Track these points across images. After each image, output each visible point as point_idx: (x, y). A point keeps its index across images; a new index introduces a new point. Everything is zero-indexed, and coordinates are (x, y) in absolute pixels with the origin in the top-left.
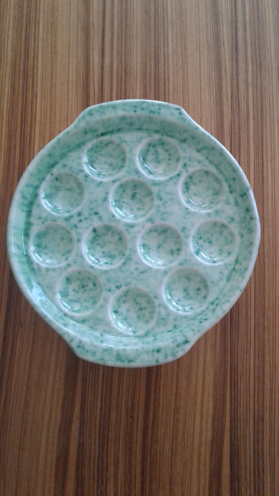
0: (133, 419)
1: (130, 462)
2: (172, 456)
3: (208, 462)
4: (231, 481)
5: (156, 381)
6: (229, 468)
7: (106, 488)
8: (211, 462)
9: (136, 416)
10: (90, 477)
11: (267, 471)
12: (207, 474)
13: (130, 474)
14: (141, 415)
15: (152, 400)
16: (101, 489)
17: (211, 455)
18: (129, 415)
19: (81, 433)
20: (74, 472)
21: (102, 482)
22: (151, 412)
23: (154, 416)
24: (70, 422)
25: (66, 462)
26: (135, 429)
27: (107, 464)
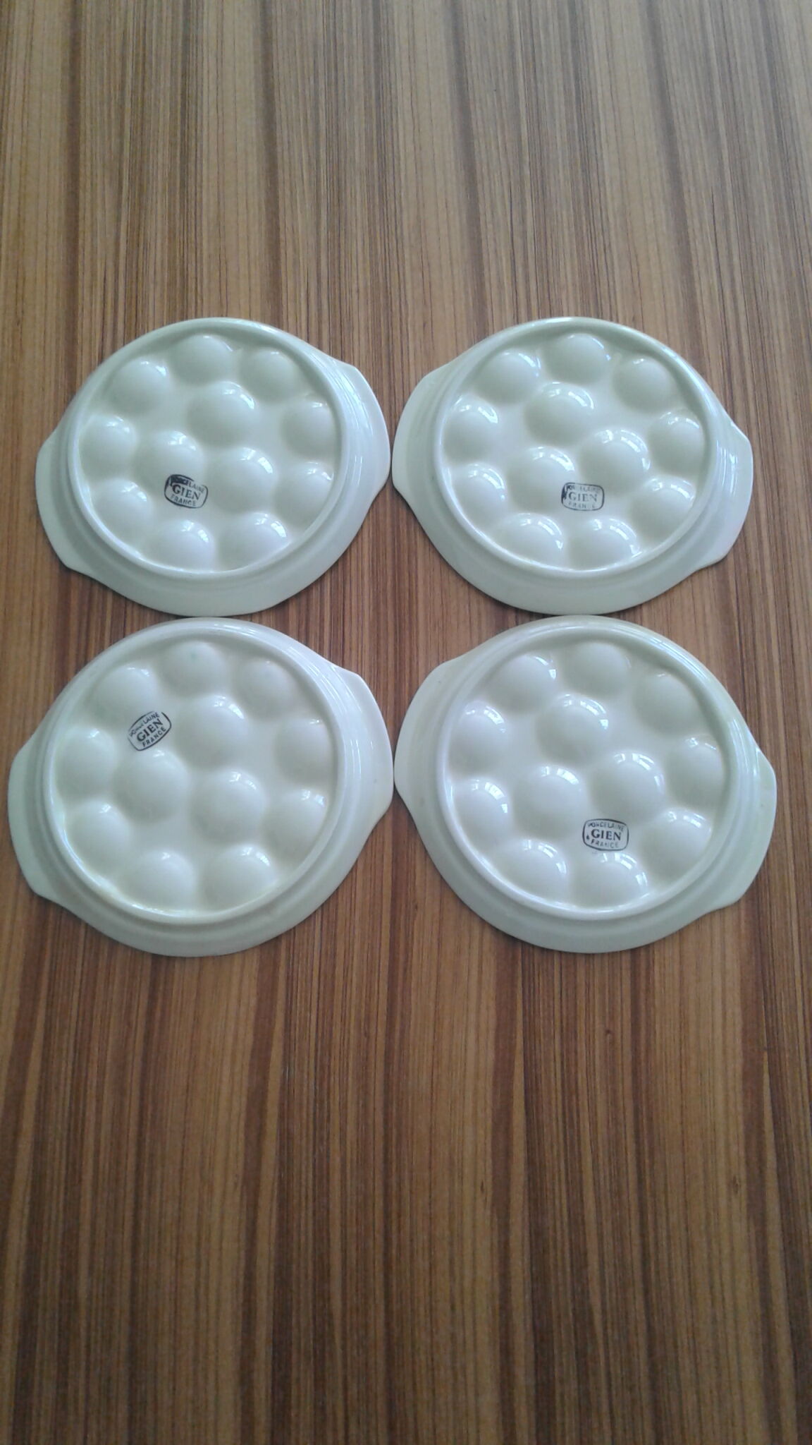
0: (369, 1038)
1: (365, 1106)
2: (432, 1094)
3: (489, 1102)
4: (527, 1131)
5: (405, 979)
6: (523, 1110)
7: (328, 1148)
8: (494, 1101)
9: (373, 1032)
10: (301, 1134)
11: (585, 1115)
12: (490, 1123)
13: (366, 1124)
14: (381, 1032)
15: (399, 1007)
16: (320, 1151)
17: (495, 1093)
18: (362, 1032)
19: (286, 1061)
20: (275, 1126)
21: (321, 1139)
22: (398, 1027)
23: (402, 1032)
24: (269, 1047)
25: (262, 1112)
26: (372, 1054)
27: (329, 1111)
